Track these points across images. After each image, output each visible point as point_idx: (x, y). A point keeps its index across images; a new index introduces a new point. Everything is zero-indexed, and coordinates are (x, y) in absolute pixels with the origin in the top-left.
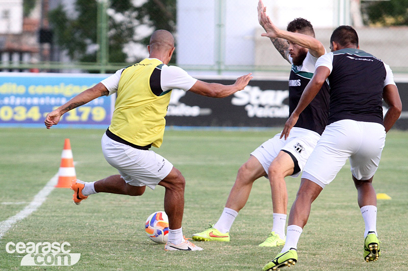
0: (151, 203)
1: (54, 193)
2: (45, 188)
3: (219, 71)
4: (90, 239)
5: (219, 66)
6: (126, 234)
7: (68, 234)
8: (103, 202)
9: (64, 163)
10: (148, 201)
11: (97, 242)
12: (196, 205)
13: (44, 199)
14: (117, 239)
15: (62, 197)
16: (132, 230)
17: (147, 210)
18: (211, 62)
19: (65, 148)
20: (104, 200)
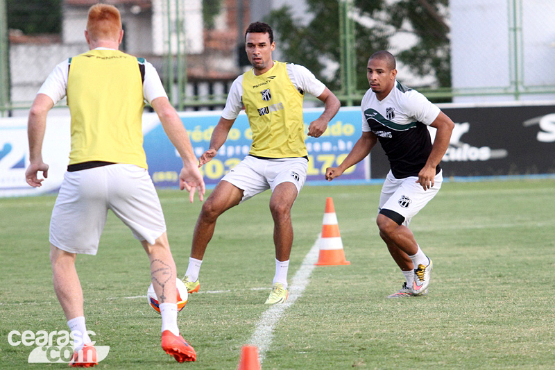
0: (455, 280)
1: (316, 273)
2: (302, 267)
3: (517, 95)
4: (392, 327)
5: (516, 87)
6: (438, 319)
7: (360, 323)
8: (389, 282)
9: (327, 232)
10: (450, 278)
11: (403, 331)
12: (519, 281)
13: (306, 282)
14: (428, 326)
15: (330, 278)
16: (445, 314)
17: (454, 290)
18: (505, 82)
19: (327, 210)
20: (390, 278)
